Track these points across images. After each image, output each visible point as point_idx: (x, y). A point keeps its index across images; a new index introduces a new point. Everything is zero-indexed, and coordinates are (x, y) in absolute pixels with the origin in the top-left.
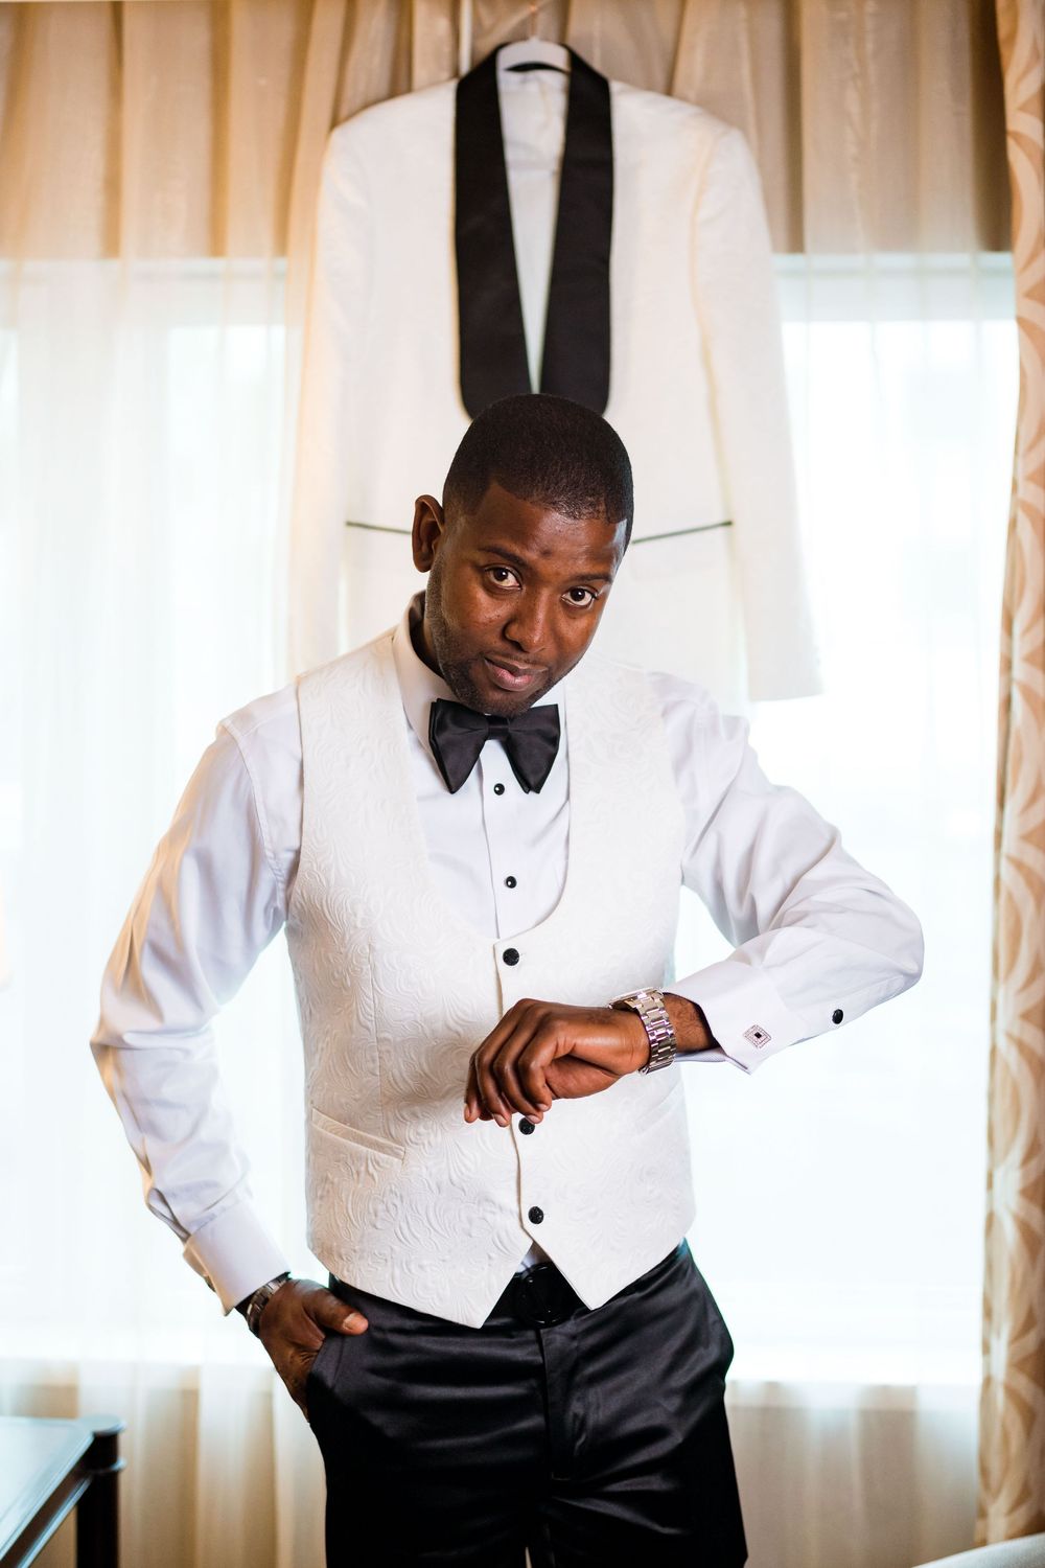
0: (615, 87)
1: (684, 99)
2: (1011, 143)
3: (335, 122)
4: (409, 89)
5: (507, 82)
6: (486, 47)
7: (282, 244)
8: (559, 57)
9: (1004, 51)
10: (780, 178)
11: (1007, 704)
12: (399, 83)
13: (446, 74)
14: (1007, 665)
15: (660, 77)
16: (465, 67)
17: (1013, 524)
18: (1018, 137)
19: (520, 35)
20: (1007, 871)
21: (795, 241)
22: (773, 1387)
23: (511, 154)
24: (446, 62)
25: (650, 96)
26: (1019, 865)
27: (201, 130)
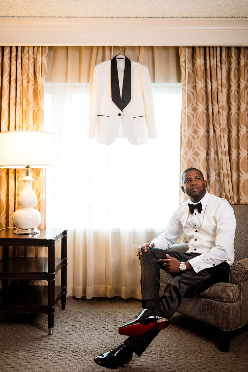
0: (131, 61)
1: (140, 63)
2: (181, 67)
3: (95, 65)
4: (105, 61)
5: (118, 60)
6: (115, 56)
7: (88, 81)
8: (124, 57)
9: (180, 56)
10: (152, 73)
11: (181, 137)
12: (104, 60)
13: (110, 59)
14: (181, 133)
15: (137, 60)
16: (112, 58)
17: (182, 115)
18: (182, 66)
19: (119, 54)
20: (182, 158)
21: (154, 81)
22: (152, 229)
23: (118, 69)
24: (110, 58)
25: (136, 62)
26: (183, 157)
27: (78, 65)
